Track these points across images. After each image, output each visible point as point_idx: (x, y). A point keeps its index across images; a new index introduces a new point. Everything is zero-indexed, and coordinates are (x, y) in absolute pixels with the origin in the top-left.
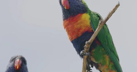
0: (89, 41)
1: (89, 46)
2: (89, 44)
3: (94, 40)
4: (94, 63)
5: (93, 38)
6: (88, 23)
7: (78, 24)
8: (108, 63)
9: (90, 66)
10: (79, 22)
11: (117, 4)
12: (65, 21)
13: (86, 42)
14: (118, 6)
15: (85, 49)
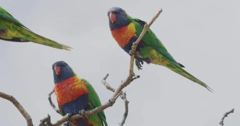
0: (136, 42)
1: (136, 46)
2: (136, 44)
3: (140, 43)
4: (142, 59)
5: (139, 40)
6: (134, 30)
7: (125, 34)
8: (156, 55)
9: (141, 63)
10: (126, 33)
11: (160, 10)
12: (115, 30)
13: (133, 43)
14: (160, 12)
15: (132, 49)
